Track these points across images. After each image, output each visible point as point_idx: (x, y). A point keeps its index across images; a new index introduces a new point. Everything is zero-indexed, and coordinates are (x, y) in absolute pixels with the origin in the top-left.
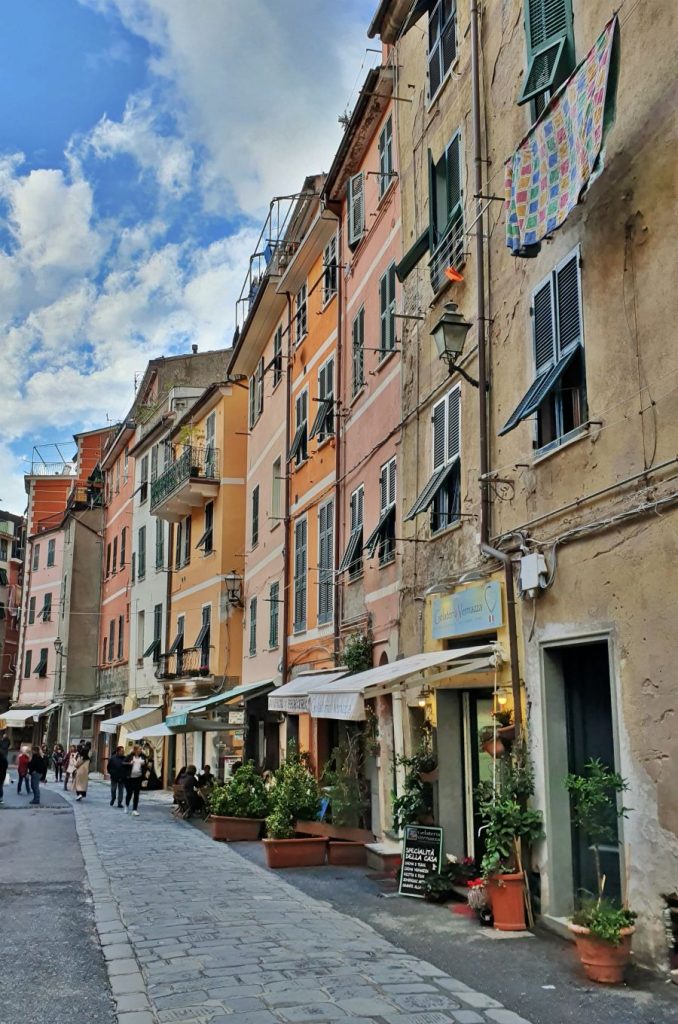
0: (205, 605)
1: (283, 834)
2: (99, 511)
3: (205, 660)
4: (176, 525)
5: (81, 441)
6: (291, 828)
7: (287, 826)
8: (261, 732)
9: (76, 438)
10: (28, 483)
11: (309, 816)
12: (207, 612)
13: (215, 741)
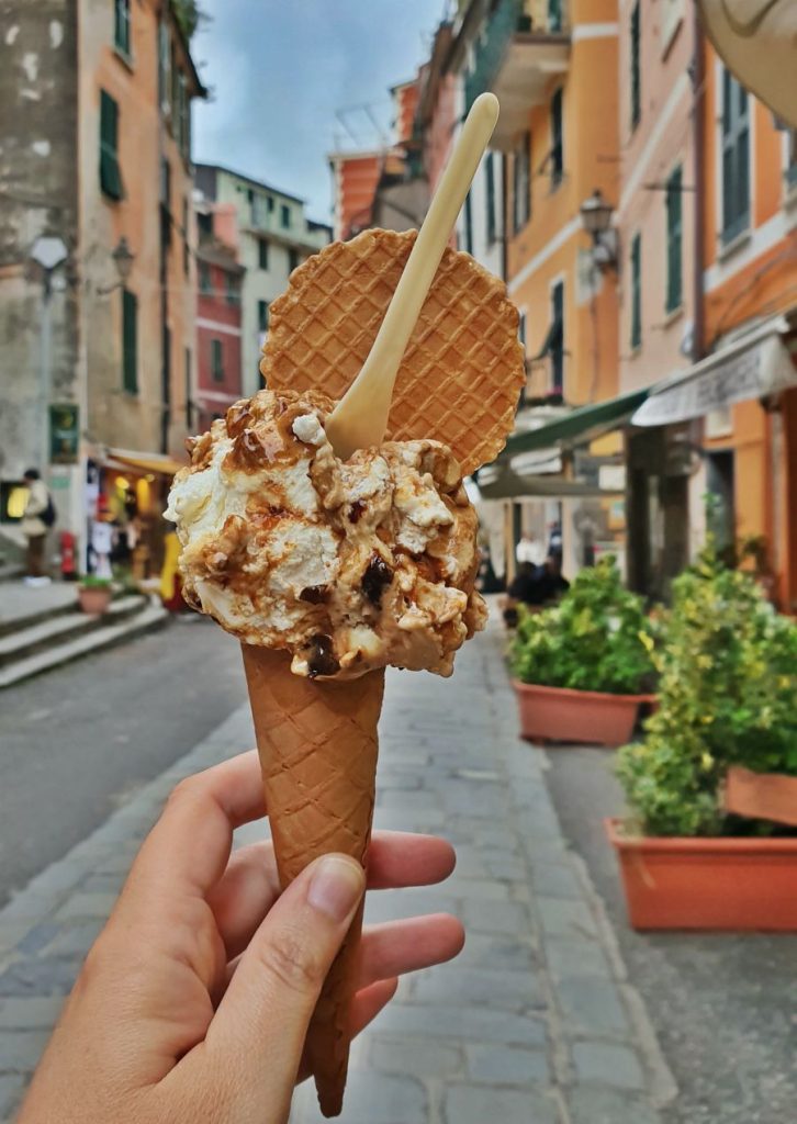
0: (554, 282)
1: (676, 820)
2: (419, 187)
3: (558, 378)
4: (511, 158)
5: (400, 96)
6: (704, 799)
7: (688, 794)
8: (654, 502)
9: (393, 91)
10: (332, 165)
11: (774, 759)
12: (558, 293)
13: (577, 518)
